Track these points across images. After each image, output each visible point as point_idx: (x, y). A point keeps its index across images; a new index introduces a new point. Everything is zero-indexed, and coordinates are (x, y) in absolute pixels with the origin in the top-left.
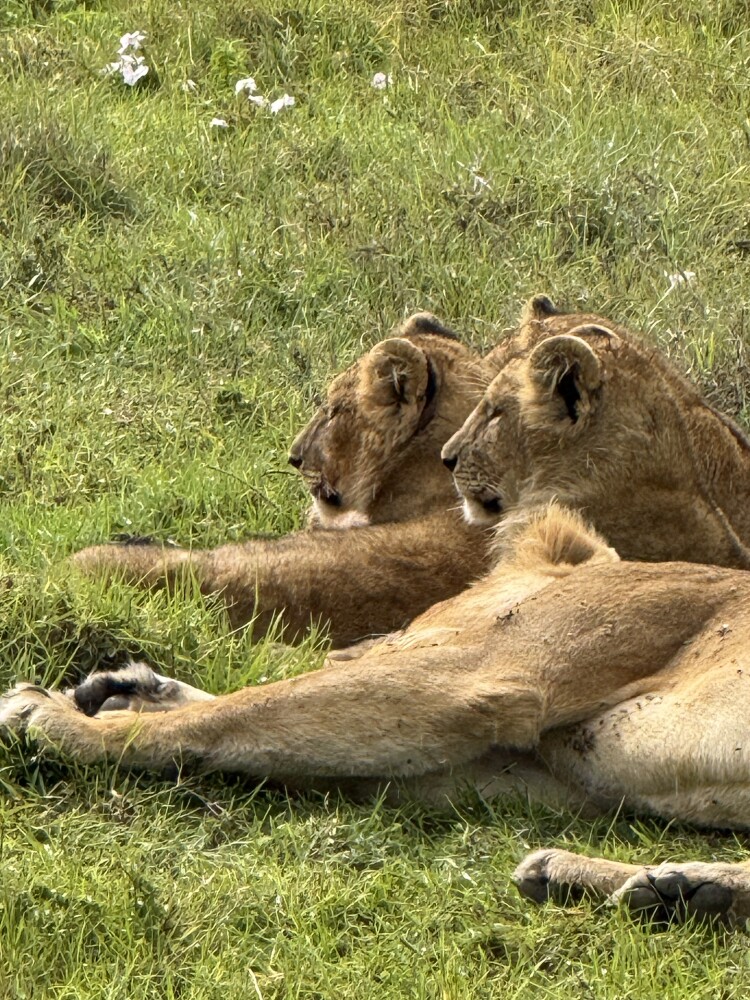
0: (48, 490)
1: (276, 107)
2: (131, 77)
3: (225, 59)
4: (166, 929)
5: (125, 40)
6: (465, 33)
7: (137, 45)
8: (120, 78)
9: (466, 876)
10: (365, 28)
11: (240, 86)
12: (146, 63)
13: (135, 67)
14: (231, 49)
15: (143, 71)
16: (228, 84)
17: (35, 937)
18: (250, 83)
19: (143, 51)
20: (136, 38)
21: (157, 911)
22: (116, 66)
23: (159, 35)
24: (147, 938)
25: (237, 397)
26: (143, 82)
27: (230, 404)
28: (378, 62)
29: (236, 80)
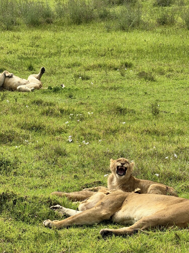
0: (52, 187)
1: (87, 144)
2: (70, 141)
3: (81, 138)
4: (59, 236)
5: (69, 137)
6: (110, 135)
7: (71, 137)
8: (69, 141)
9: (96, 229)
10: (98, 134)
11: (83, 142)
12: (72, 139)
13: (71, 140)
14: (82, 137)
15: (72, 140)
16: (82, 141)
17: (43, 238)
18: (84, 141)
19: (72, 138)
20: (71, 136)
21: (58, 234)
22: (68, 140)
23: (74, 136)
24: (57, 238)
25: (76, 176)
26: (72, 141)
27: (76, 177)
28: (100, 139)
29: (83, 141)
